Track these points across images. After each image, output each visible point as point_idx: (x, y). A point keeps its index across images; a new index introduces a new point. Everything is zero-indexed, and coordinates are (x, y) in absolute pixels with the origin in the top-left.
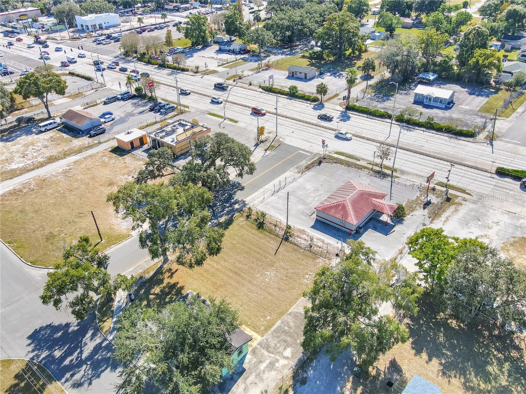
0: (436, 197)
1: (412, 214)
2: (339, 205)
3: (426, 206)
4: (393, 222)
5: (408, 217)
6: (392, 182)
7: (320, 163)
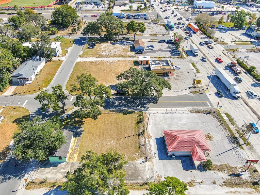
0: (250, 177)
1: (217, 172)
2: (174, 137)
3: (234, 175)
4: (198, 166)
5: (212, 171)
6: (234, 148)
7: (208, 113)
